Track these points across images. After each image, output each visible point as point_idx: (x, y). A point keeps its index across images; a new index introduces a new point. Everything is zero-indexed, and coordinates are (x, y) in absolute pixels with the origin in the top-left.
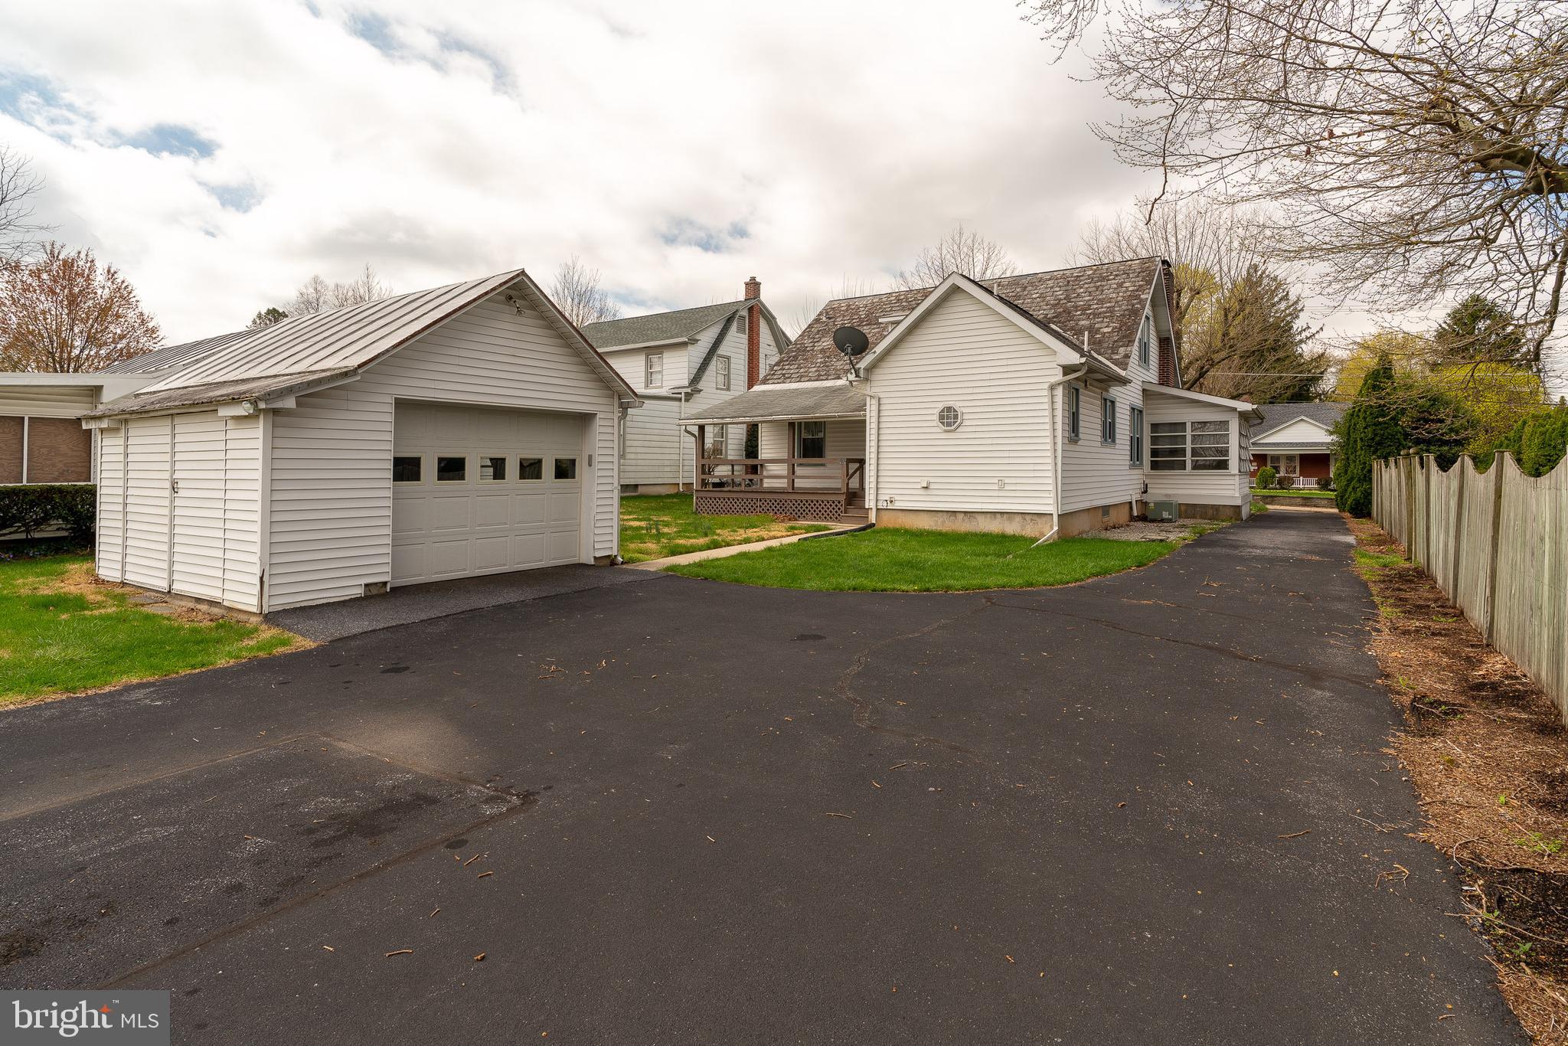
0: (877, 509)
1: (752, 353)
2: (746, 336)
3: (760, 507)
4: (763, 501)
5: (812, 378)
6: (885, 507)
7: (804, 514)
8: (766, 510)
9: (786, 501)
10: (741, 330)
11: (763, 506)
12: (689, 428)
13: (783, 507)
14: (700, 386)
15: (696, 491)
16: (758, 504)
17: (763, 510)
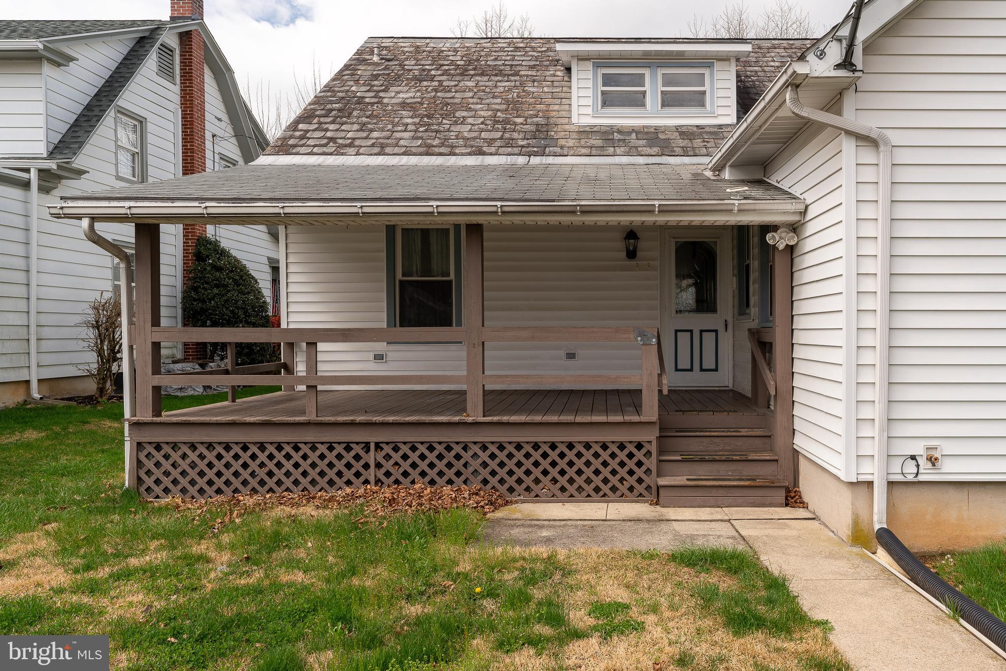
0: (891, 484)
1: (192, 123)
2: (177, 89)
3: (379, 466)
4: (388, 449)
5: (414, 150)
6: (910, 478)
7: (528, 481)
8: (397, 474)
9: (465, 448)
10: (165, 70)
11: (388, 465)
12: (105, 230)
13: (458, 465)
14: (79, 161)
15: (135, 425)
16: (371, 458)
17: (388, 474)
